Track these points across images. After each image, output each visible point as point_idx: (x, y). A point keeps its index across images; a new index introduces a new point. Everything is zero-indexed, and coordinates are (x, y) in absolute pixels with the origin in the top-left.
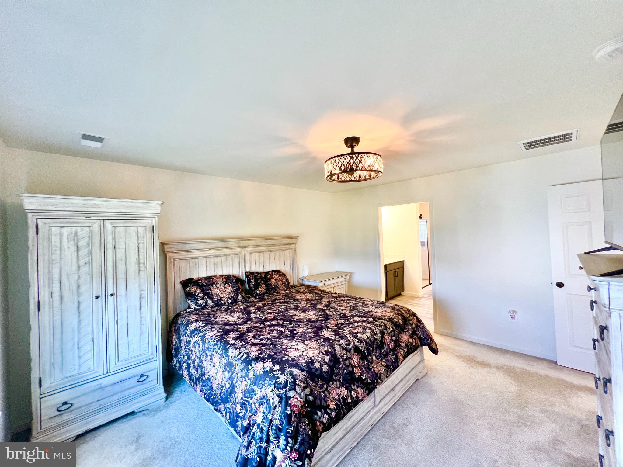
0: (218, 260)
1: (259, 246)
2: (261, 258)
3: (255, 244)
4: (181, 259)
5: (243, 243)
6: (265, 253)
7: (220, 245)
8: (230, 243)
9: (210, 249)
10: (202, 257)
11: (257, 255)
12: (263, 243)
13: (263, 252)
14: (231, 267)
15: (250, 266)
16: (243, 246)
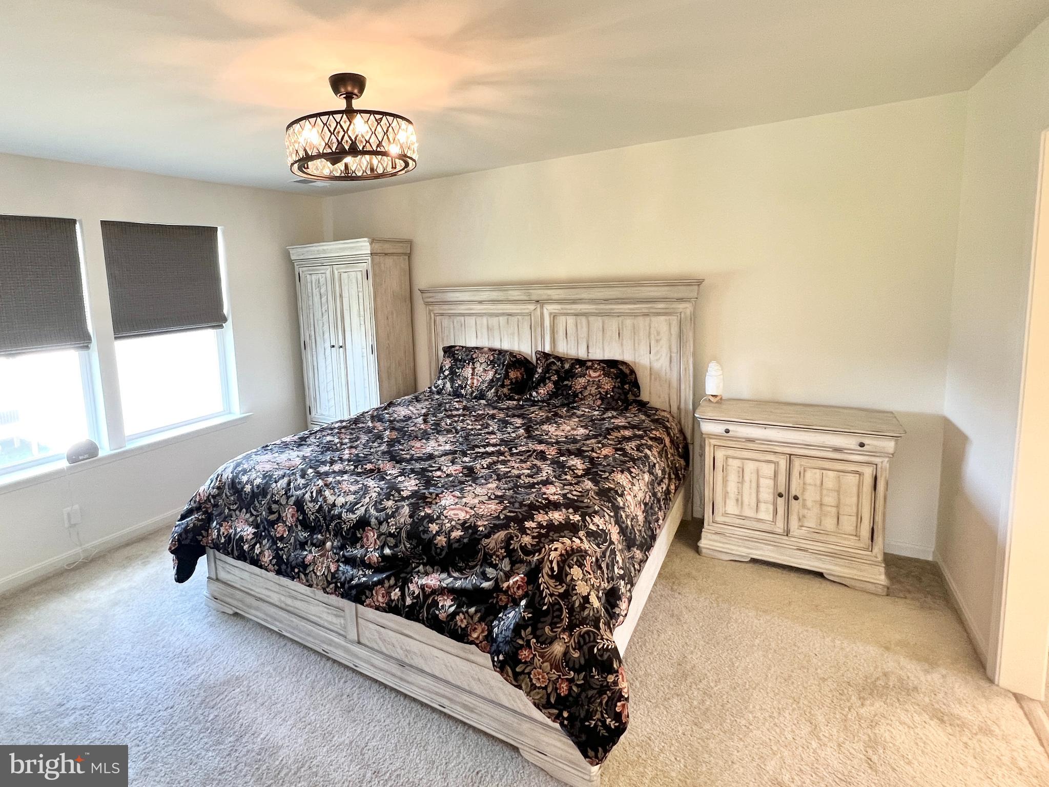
0: (494, 321)
1: (574, 302)
2: (582, 327)
3: (563, 296)
4: (442, 315)
5: (538, 294)
6: (592, 319)
7: (495, 295)
8: (510, 292)
9: (480, 302)
10: (470, 315)
11: (571, 320)
12: (584, 294)
13: (585, 315)
14: (516, 338)
15: (554, 341)
16: (538, 299)
